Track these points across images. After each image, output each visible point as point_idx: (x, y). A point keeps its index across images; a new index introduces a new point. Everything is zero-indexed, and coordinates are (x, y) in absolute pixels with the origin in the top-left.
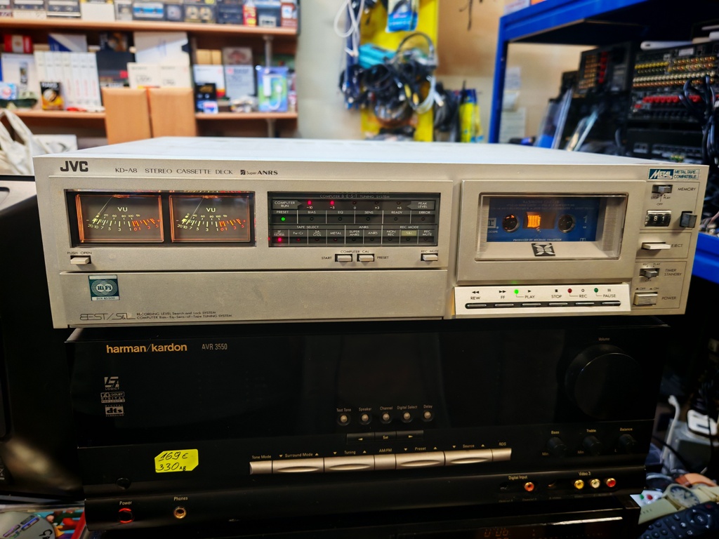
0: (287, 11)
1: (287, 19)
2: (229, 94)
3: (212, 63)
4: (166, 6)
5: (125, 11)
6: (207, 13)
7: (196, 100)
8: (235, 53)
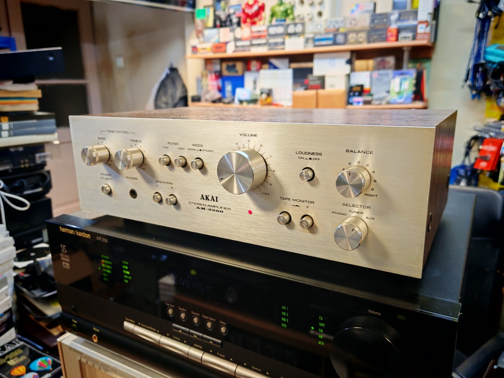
0: (422, 28)
1: (421, 34)
2: (372, 92)
3: (367, 69)
4: (335, 35)
5: (310, 42)
6: (363, 36)
7: (349, 96)
8: (383, 61)
